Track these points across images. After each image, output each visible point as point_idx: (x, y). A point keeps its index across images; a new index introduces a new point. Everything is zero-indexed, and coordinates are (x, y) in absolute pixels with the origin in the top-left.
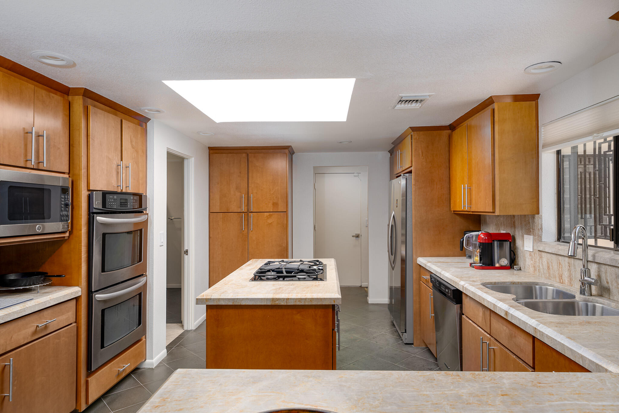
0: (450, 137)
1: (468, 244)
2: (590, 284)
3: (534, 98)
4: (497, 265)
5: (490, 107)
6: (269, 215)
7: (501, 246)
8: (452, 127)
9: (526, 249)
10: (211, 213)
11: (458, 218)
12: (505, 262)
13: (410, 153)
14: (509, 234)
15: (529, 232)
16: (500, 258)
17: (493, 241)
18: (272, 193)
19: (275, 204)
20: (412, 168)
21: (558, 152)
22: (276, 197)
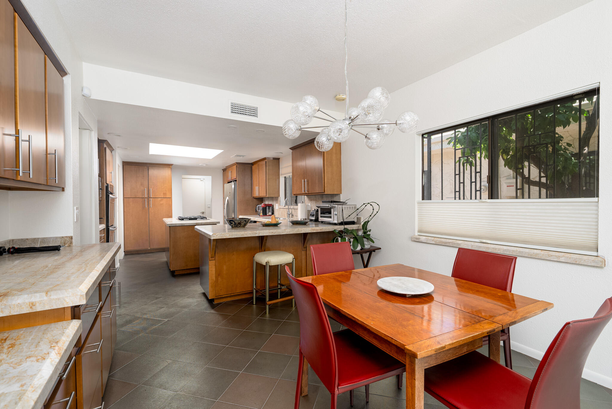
0: (251, 168)
1: (258, 209)
2: (289, 214)
3: (278, 159)
4: (268, 215)
5: (265, 160)
6: (161, 199)
7: (269, 208)
8: (252, 164)
9: (276, 208)
10: (125, 198)
11: (255, 200)
12: (270, 213)
13: (236, 173)
14: (272, 204)
15: (277, 203)
16: (269, 212)
17: (267, 206)
18: (163, 188)
19: (165, 194)
20: (237, 179)
21: (285, 177)
22: (165, 190)
